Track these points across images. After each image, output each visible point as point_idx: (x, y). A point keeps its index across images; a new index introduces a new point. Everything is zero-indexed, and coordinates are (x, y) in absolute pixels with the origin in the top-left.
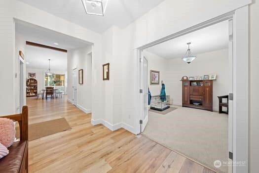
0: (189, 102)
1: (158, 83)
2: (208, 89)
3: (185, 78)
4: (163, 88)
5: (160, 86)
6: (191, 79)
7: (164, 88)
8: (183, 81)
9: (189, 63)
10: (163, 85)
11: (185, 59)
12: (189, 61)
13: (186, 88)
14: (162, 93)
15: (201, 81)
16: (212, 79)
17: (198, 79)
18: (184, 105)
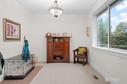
0: (53, 58)
1: (19, 39)
2: (66, 45)
3: (49, 35)
4: (26, 45)
5: (22, 43)
6: (54, 36)
7: (28, 45)
8: (47, 37)
9: (56, 16)
10: (26, 41)
11: (52, 11)
12: (56, 14)
13: (50, 45)
14: (24, 51)
15: (62, 38)
16: (69, 36)
17: (59, 36)
18: (49, 61)
